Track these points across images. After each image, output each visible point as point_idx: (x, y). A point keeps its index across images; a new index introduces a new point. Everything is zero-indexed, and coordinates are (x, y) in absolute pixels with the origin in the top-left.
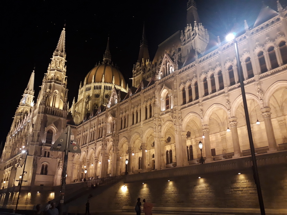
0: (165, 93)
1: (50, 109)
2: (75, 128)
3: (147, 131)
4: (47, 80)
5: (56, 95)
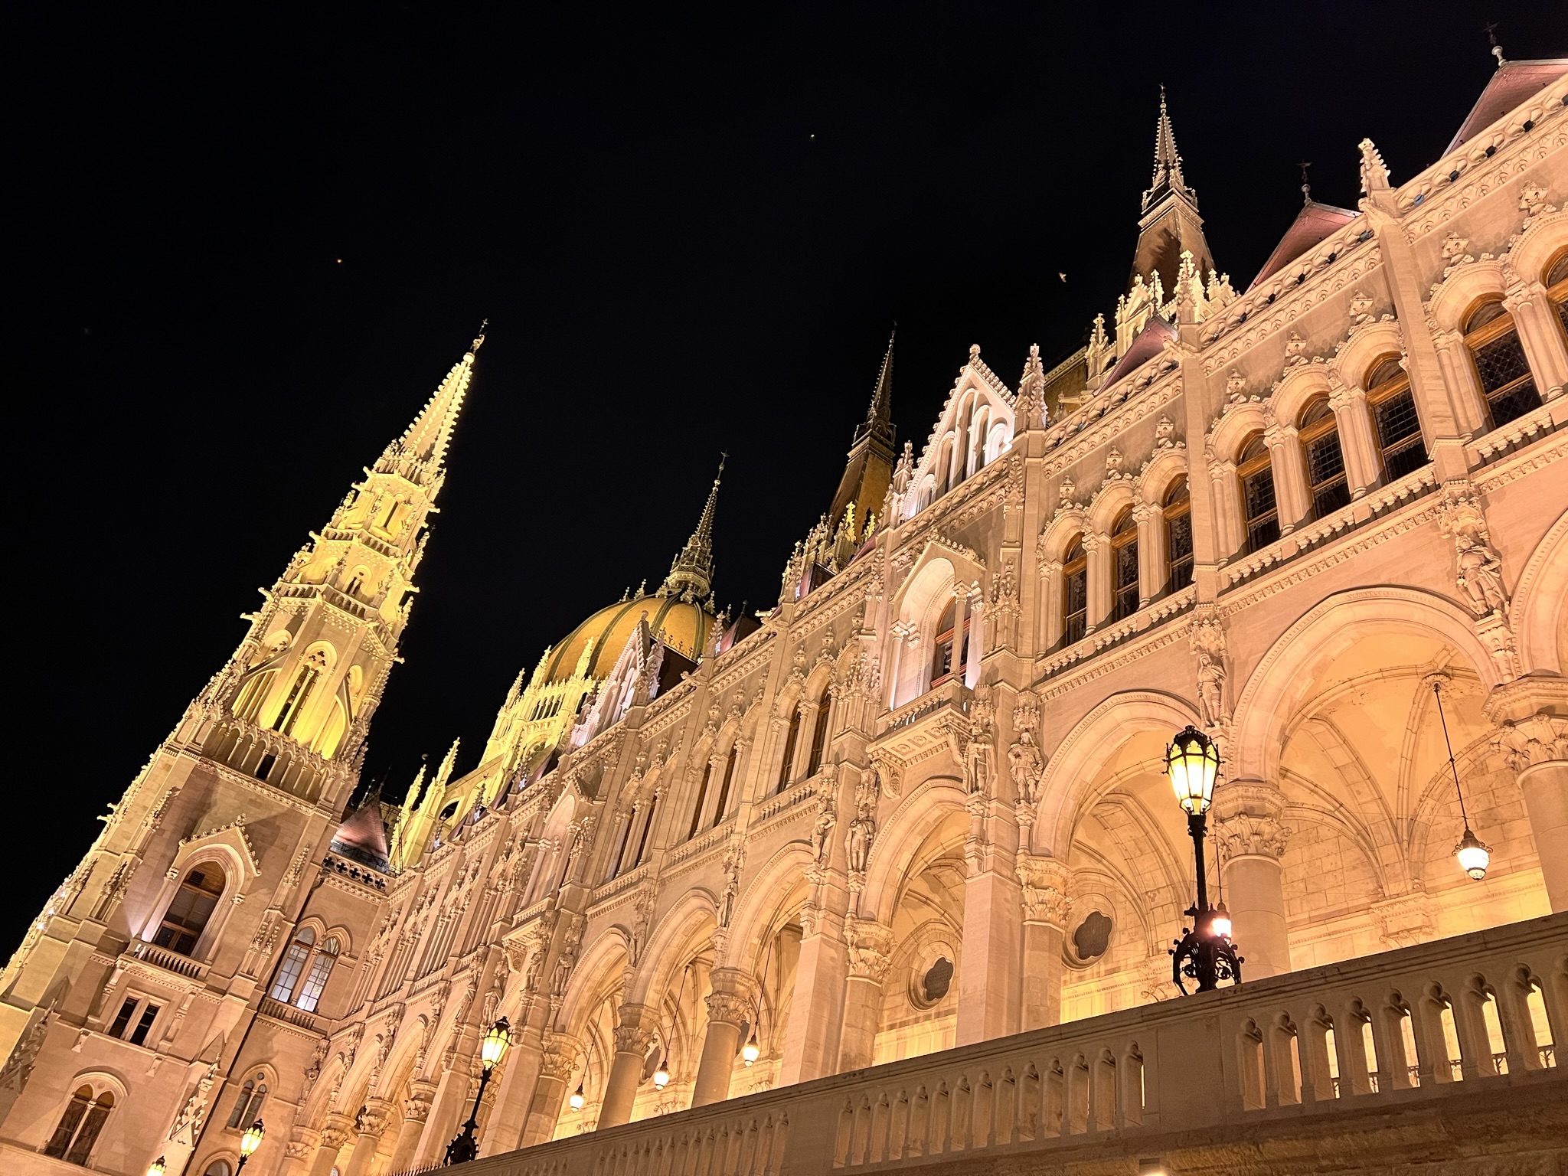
2: (379, 884)
3: (769, 880)
5: (320, 668)
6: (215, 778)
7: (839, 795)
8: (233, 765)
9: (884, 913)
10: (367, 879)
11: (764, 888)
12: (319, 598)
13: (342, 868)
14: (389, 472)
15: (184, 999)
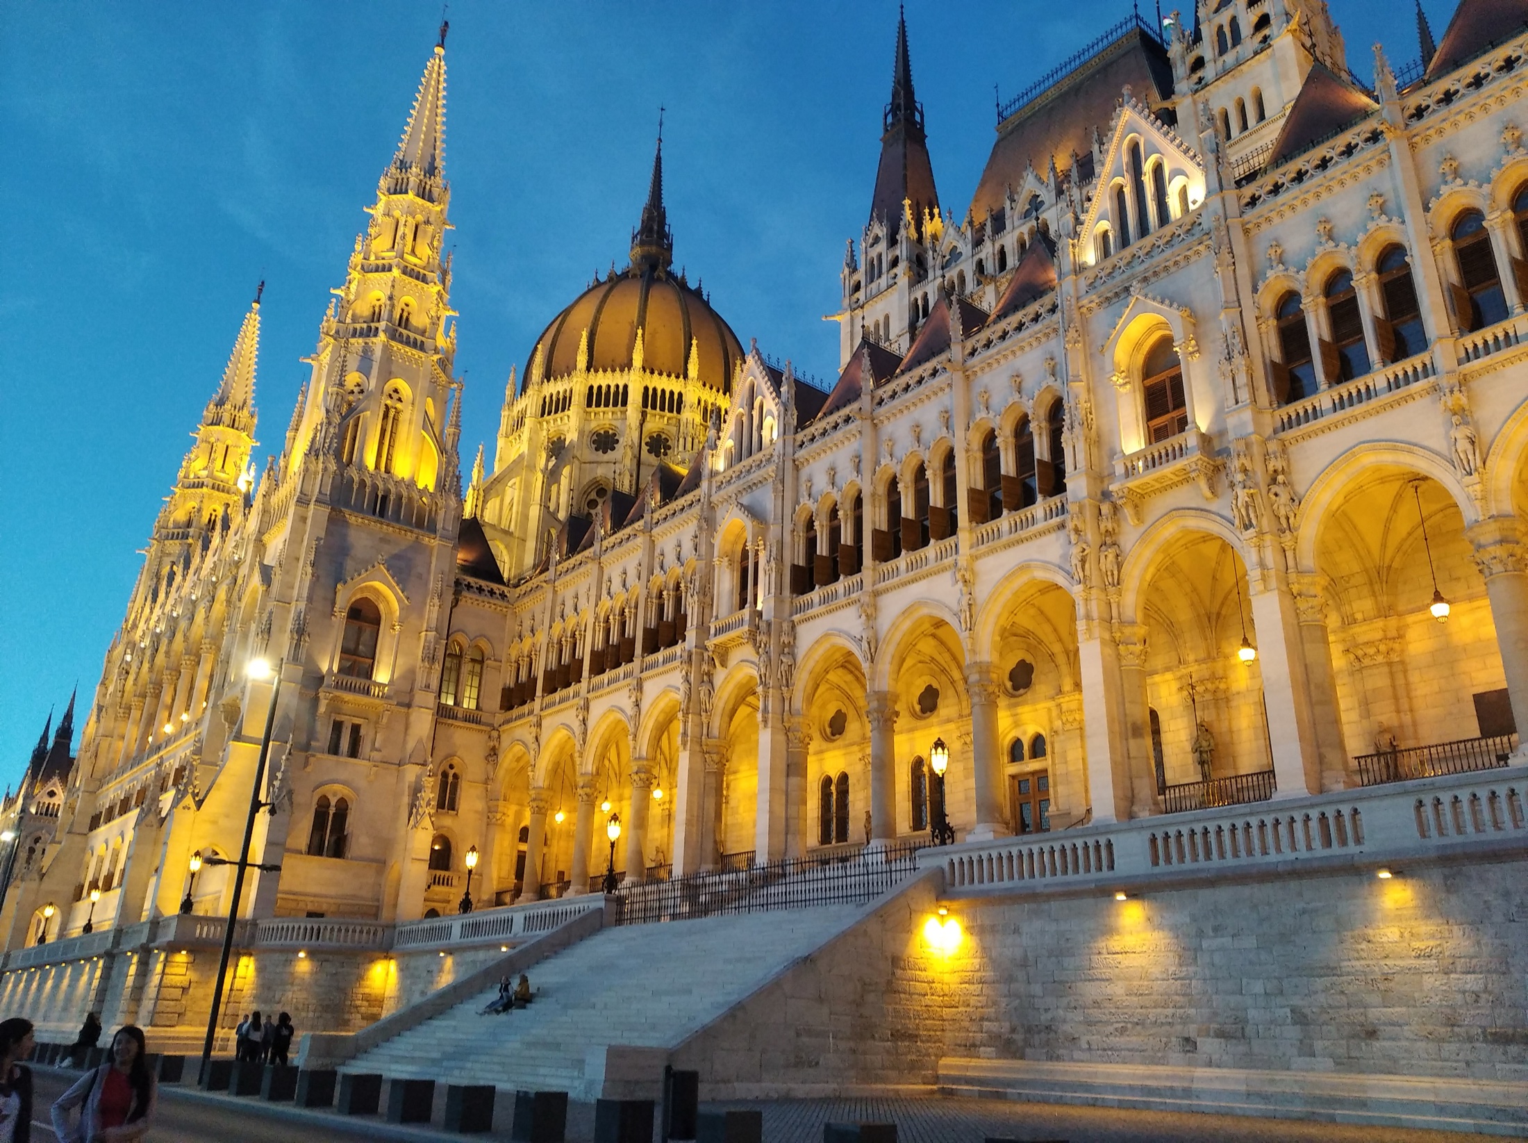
0: (1138, 346)
1: (362, 484)
2: (503, 596)
5: (399, 405)
6: (346, 523)
8: (357, 509)
9: (1140, 617)
10: (492, 592)
12: (382, 337)
13: (469, 586)
15: (379, 717)
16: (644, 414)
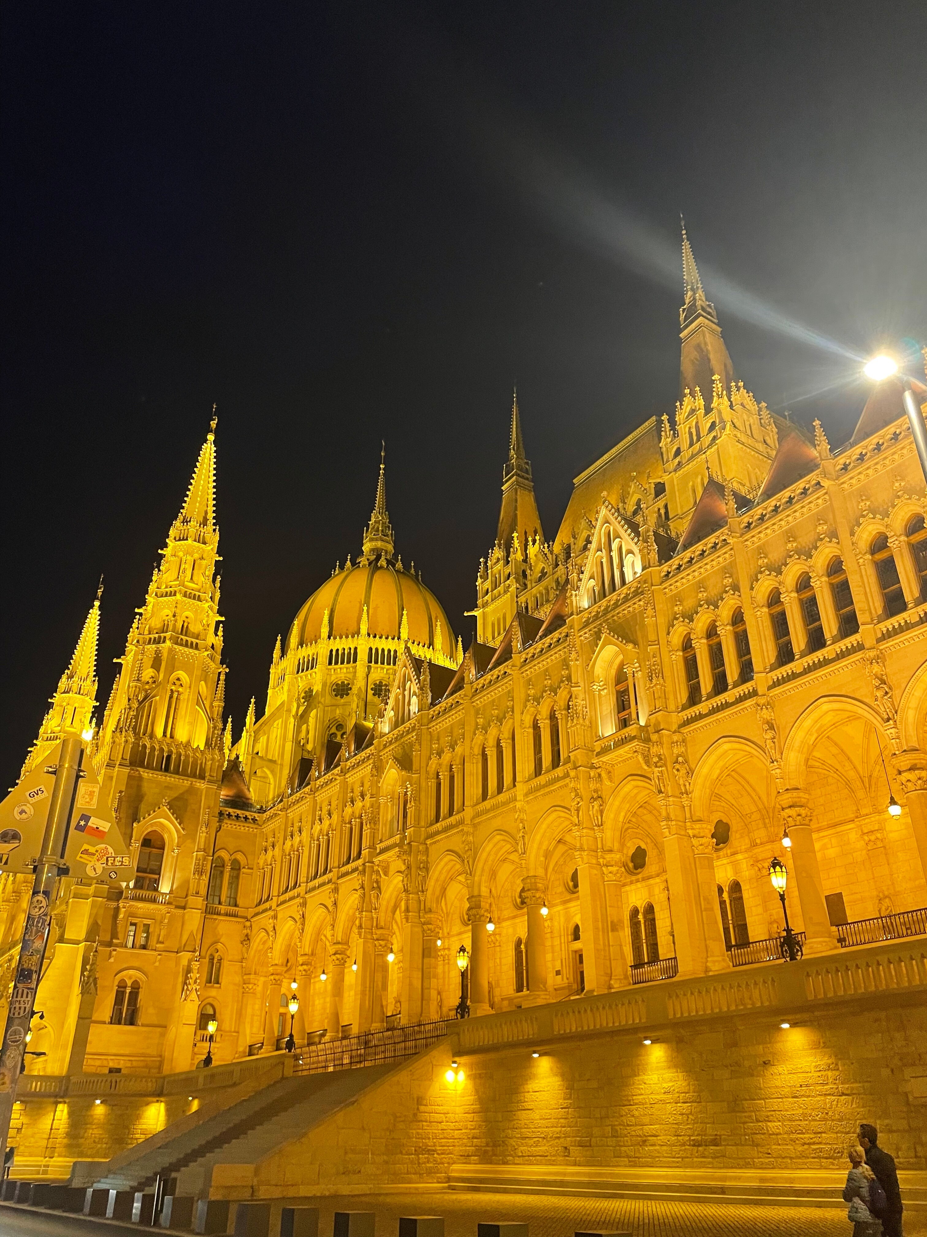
0: (611, 663)
1: (153, 749)
2: (254, 820)
3: (544, 826)
4: (146, 632)
5: (180, 689)
6: (140, 778)
7: (580, 786)
8: (149, 767)
9: (616, 846)
10: (246, 818)
11: (542, 831)
12: (168, 643)
13: (229, 815)
14: (183, 540)
15: (163, 918)
16: (369, 668)
